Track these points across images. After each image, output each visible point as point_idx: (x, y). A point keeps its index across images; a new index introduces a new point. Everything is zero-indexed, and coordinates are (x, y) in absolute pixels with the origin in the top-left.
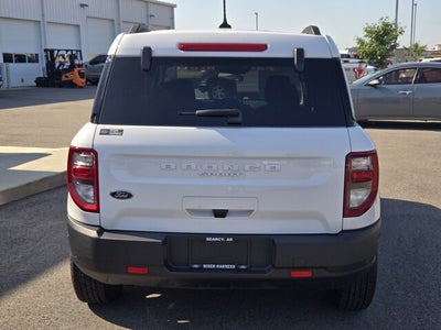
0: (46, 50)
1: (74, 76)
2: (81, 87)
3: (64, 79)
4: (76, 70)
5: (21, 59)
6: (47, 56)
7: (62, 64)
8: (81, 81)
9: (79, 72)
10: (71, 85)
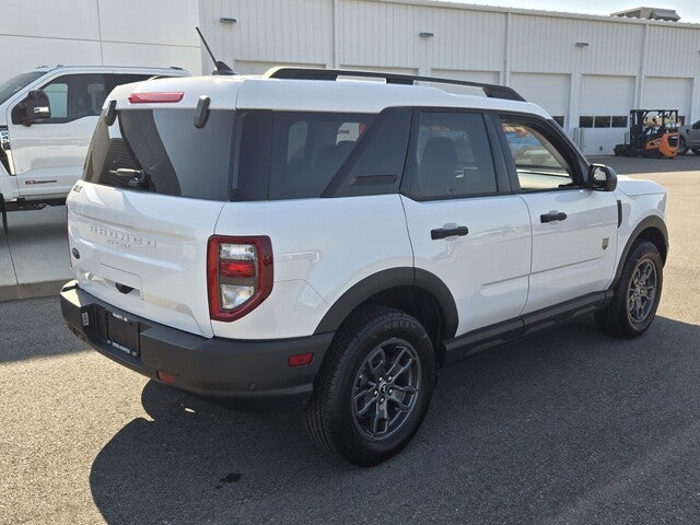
0: (633, 112)
1: (662, 144)
2: (670, 158)
3: (648, 146)
4: (666, 136)
5: (602, 122)
6: (633, 119)
7: (652, 127)
8: (668, 150)
9: (670, 139)
10: (657, 154)
